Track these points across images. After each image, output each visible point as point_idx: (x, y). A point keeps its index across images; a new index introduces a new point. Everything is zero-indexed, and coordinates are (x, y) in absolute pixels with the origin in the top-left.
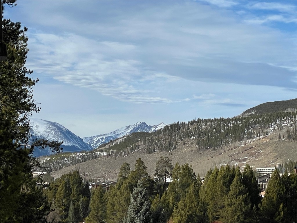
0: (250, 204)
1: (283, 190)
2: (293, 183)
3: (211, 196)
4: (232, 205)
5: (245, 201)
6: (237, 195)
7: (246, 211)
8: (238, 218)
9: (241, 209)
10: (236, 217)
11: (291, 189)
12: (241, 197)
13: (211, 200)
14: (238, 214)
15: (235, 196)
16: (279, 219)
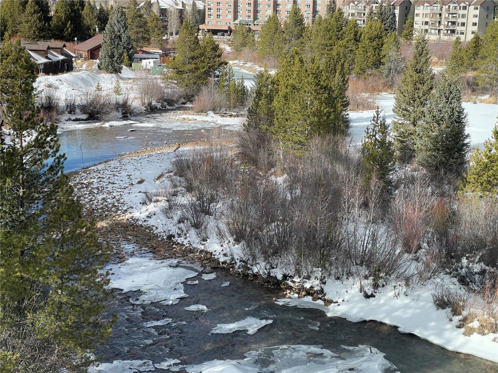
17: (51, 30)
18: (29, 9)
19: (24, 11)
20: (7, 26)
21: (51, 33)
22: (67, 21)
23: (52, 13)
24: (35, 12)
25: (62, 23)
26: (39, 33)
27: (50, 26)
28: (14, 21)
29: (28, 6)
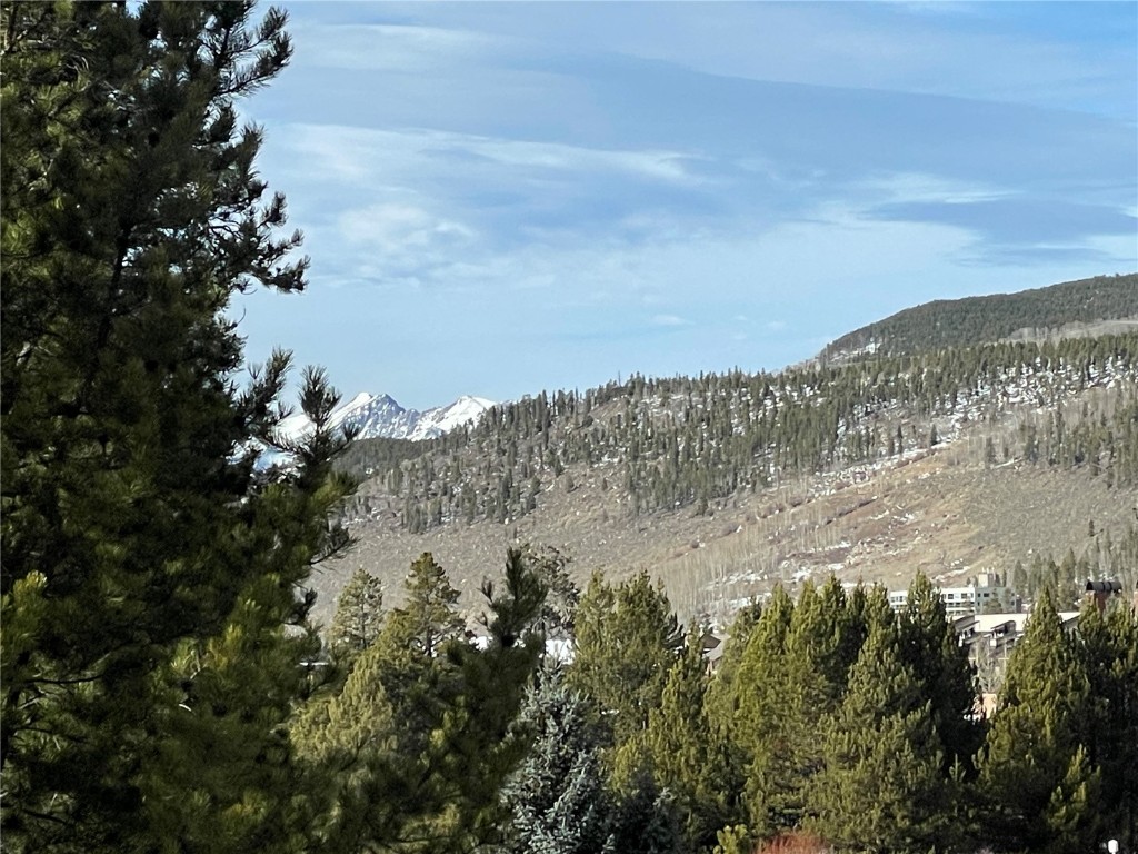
0: (939, 754)
1: (1078, 688)
2: (1124, 655)
3: (759, 721)
4: (856, 758)
5: (918, 740)
6: (879, 715)
7: (922, 782)
8: (888, 815)
9: (897, 774)
10: (876, 813)
11: (1114, 682)
12: (897, 719)
13: (761, 736)
14: (885, 796)
15: (869, 717)
16: (1069, 817)
17: (979, 802)
18: (862, 686)
19: (836, 696)
20: (741, 784)
21: (978, 818)
22: (1066, 744)
23: (989, 704)
24: (891, 707)
25: (1041, 757)
26: (916, 820)
27: (972, 774)
28: (782, 754)
29: (859, 670)
